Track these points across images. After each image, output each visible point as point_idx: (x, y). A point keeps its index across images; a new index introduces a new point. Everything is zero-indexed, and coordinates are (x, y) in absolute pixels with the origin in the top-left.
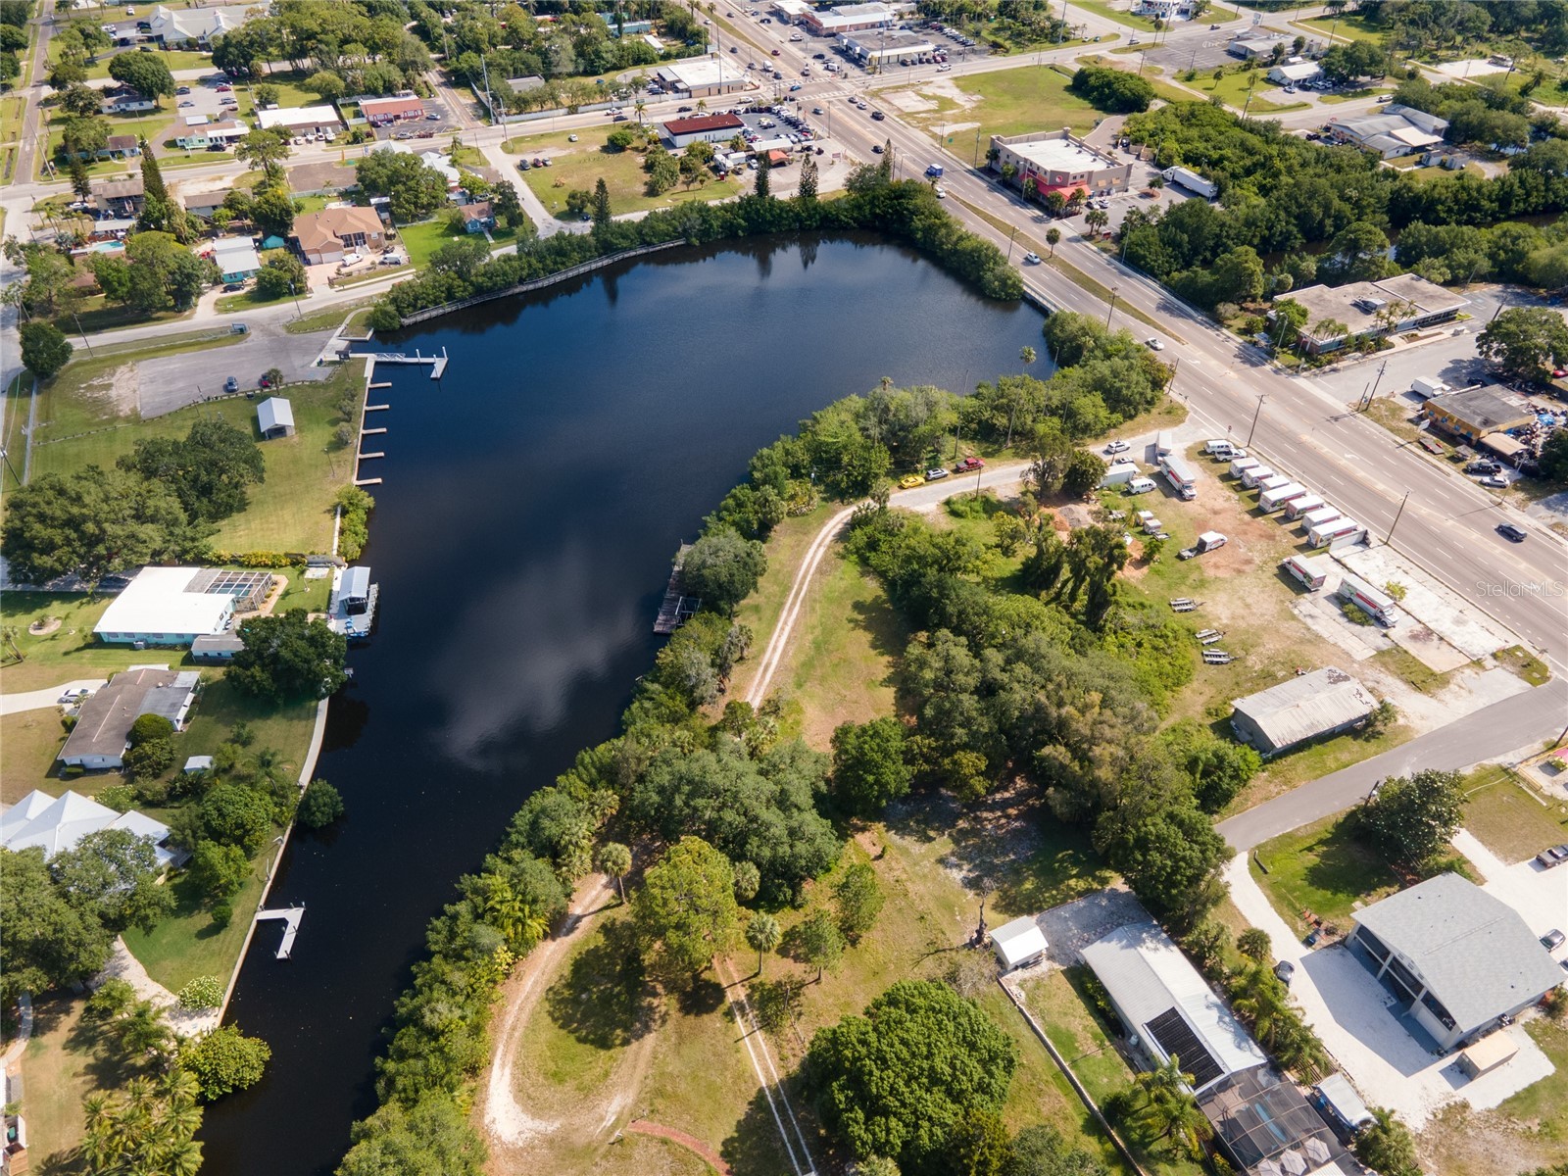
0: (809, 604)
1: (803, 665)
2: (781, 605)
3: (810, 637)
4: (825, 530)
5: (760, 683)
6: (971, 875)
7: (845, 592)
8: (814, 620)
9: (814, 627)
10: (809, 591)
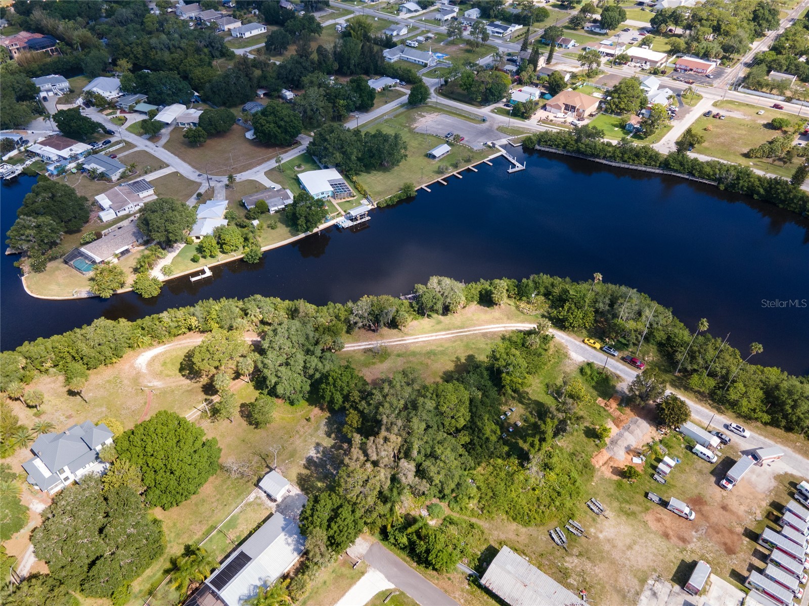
0: (458, 339)
1: (414, 352)
3: (434, 348)
9: (442, 346)
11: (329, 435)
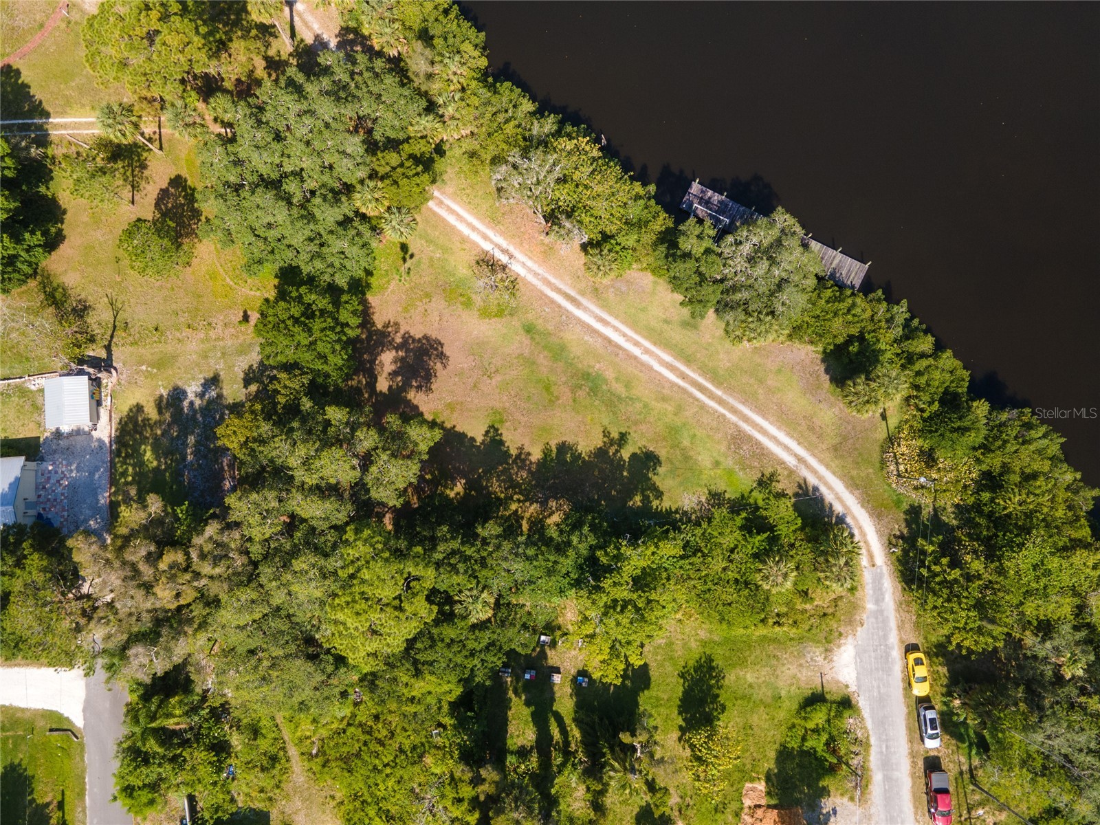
0: (681, 400)
1: (563, 348)
2: (688, 360)
3: (610, 374)
4: (839, 486)
5: (549, 284)
6: (186, 404)
7: (687, 458)
8: (643, 392)
9: (628, 386)
10: (703, 407)
11: (247, 382)
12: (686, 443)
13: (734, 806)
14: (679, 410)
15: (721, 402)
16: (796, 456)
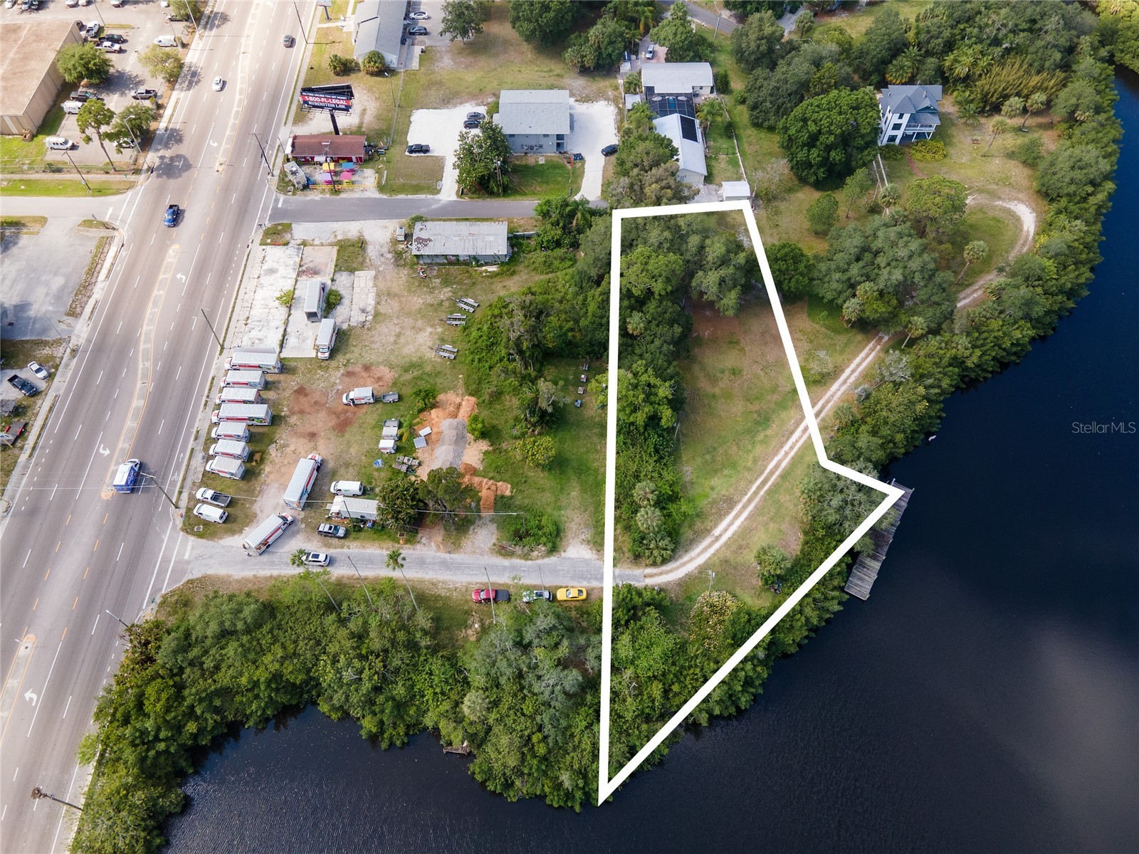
0: (756, 469)
1: (785, 408)
2: (784, 477)
3: (769, 432)
5: (828, 402)
7: (716, 471)
8: (759, 450)
9: (762, 442)
10: (751, 482)
12: (726, 472)
13: (498, 477)
14: (749, 469)
15: (756, 493)
16: (721, 535)
